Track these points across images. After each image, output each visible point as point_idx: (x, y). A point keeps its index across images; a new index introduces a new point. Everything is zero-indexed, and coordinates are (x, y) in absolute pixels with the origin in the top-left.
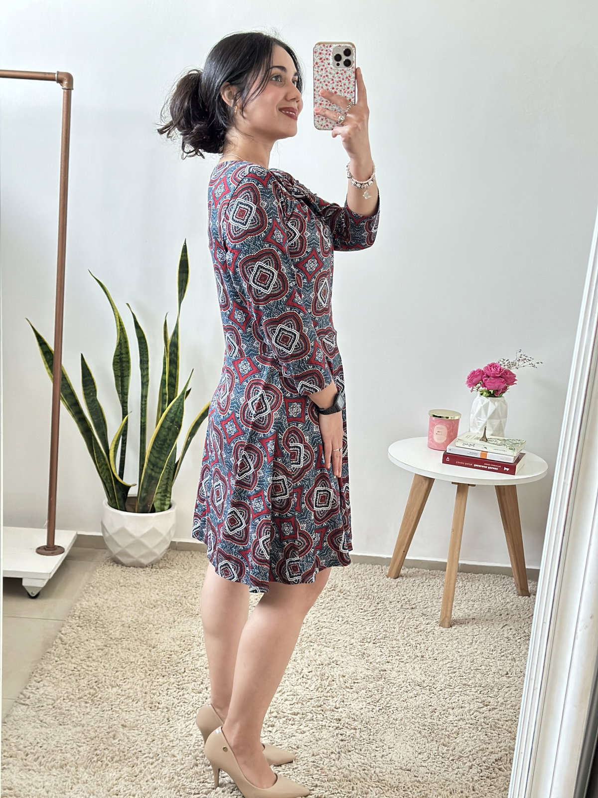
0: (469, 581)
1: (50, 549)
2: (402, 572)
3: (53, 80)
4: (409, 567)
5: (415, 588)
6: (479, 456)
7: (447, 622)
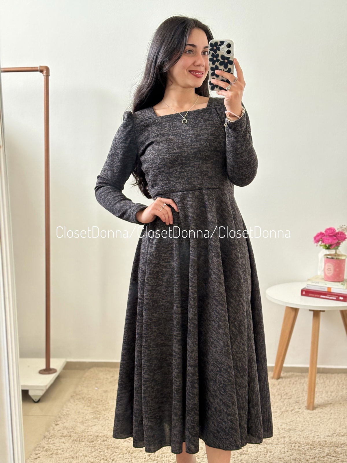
0: (328, 379)
1: (48, 370)
2: (282, 375)
3: (37, 71)
4: (287, 372)
5: (291, 385)
6: (326, 290)
7: (312, 406)
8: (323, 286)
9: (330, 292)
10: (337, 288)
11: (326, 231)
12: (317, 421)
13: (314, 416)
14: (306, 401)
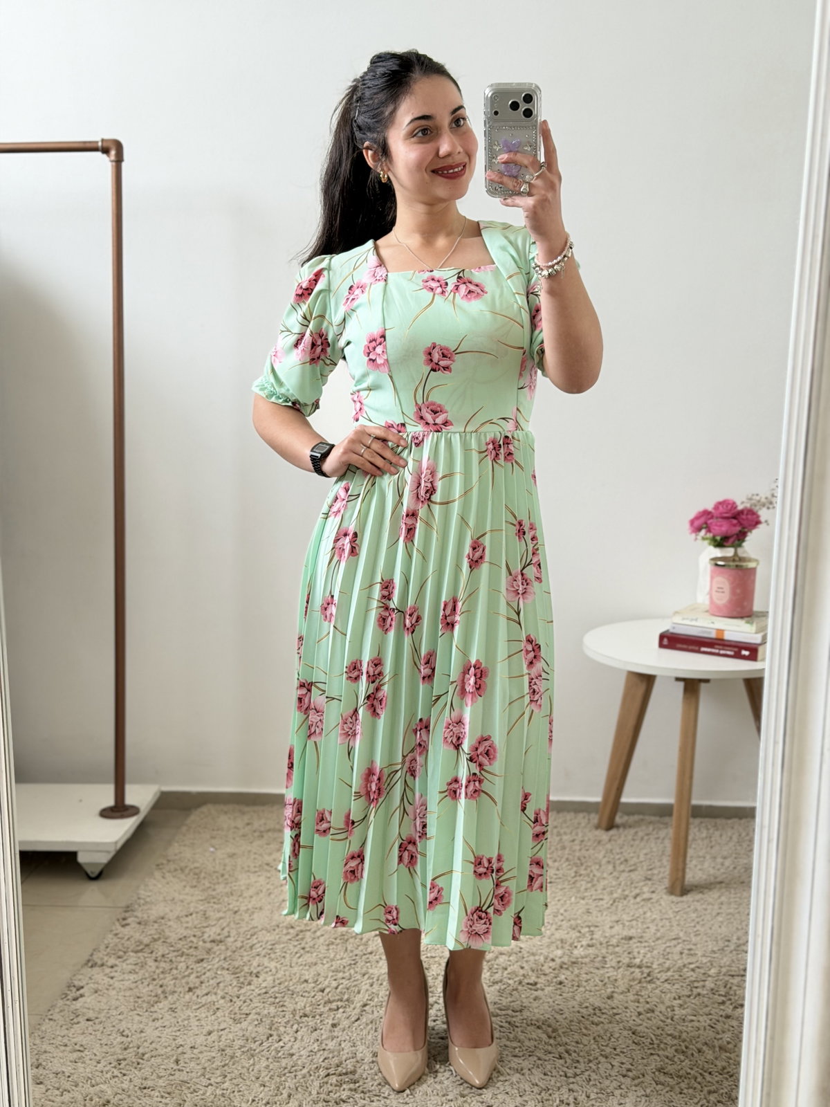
0: (717, 830)
1: (119, 809)
2: (618, 820)
3: (96, 150)
4: (629, 814)
5: (637, 842)
6: (713, 635)
7: (680, 888)
8: (707, 625)
9: (723, 640)
10: (737, 630)
11: (716, 507)
12: (689, 920)
13: (685, 909)
14: (668, 877)
